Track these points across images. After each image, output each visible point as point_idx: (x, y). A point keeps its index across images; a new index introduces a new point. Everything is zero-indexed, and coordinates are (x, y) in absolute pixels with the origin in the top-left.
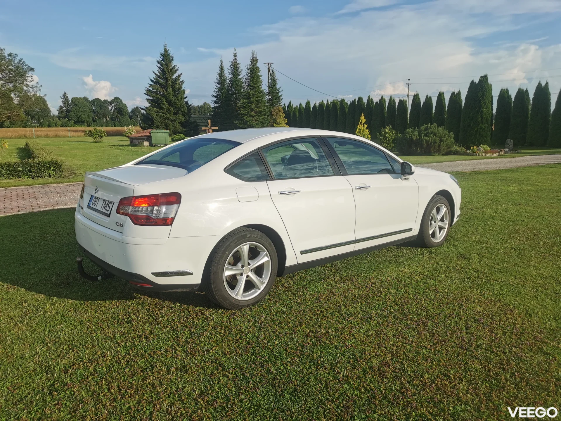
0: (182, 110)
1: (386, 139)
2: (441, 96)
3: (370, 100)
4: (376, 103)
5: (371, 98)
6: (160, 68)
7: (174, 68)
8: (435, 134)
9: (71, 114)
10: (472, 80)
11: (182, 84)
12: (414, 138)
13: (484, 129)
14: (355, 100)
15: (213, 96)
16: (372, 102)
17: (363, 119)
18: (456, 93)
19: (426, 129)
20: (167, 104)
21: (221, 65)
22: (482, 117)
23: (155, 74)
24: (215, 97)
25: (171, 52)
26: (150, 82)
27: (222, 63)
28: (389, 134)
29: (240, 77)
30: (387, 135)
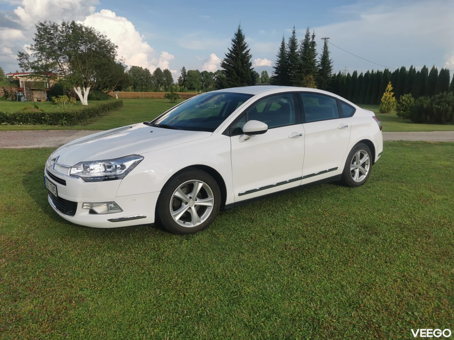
0: (247, 79)
1: (403, 107)
6: (234, 45)
7: (244, 45)
9: (187, 83)
11: (250, 58)
12: (425, 106)
15: (274, 67)
17: (390, 87)
19: (441, 97)
20: (236, 74)
21: (283, 42)
23: (229, 50)
24: (276, 68)
25: (243, 33)
26: (226, 56)
27: (283, 40)
28: (406, 102)
29: (296, 51)
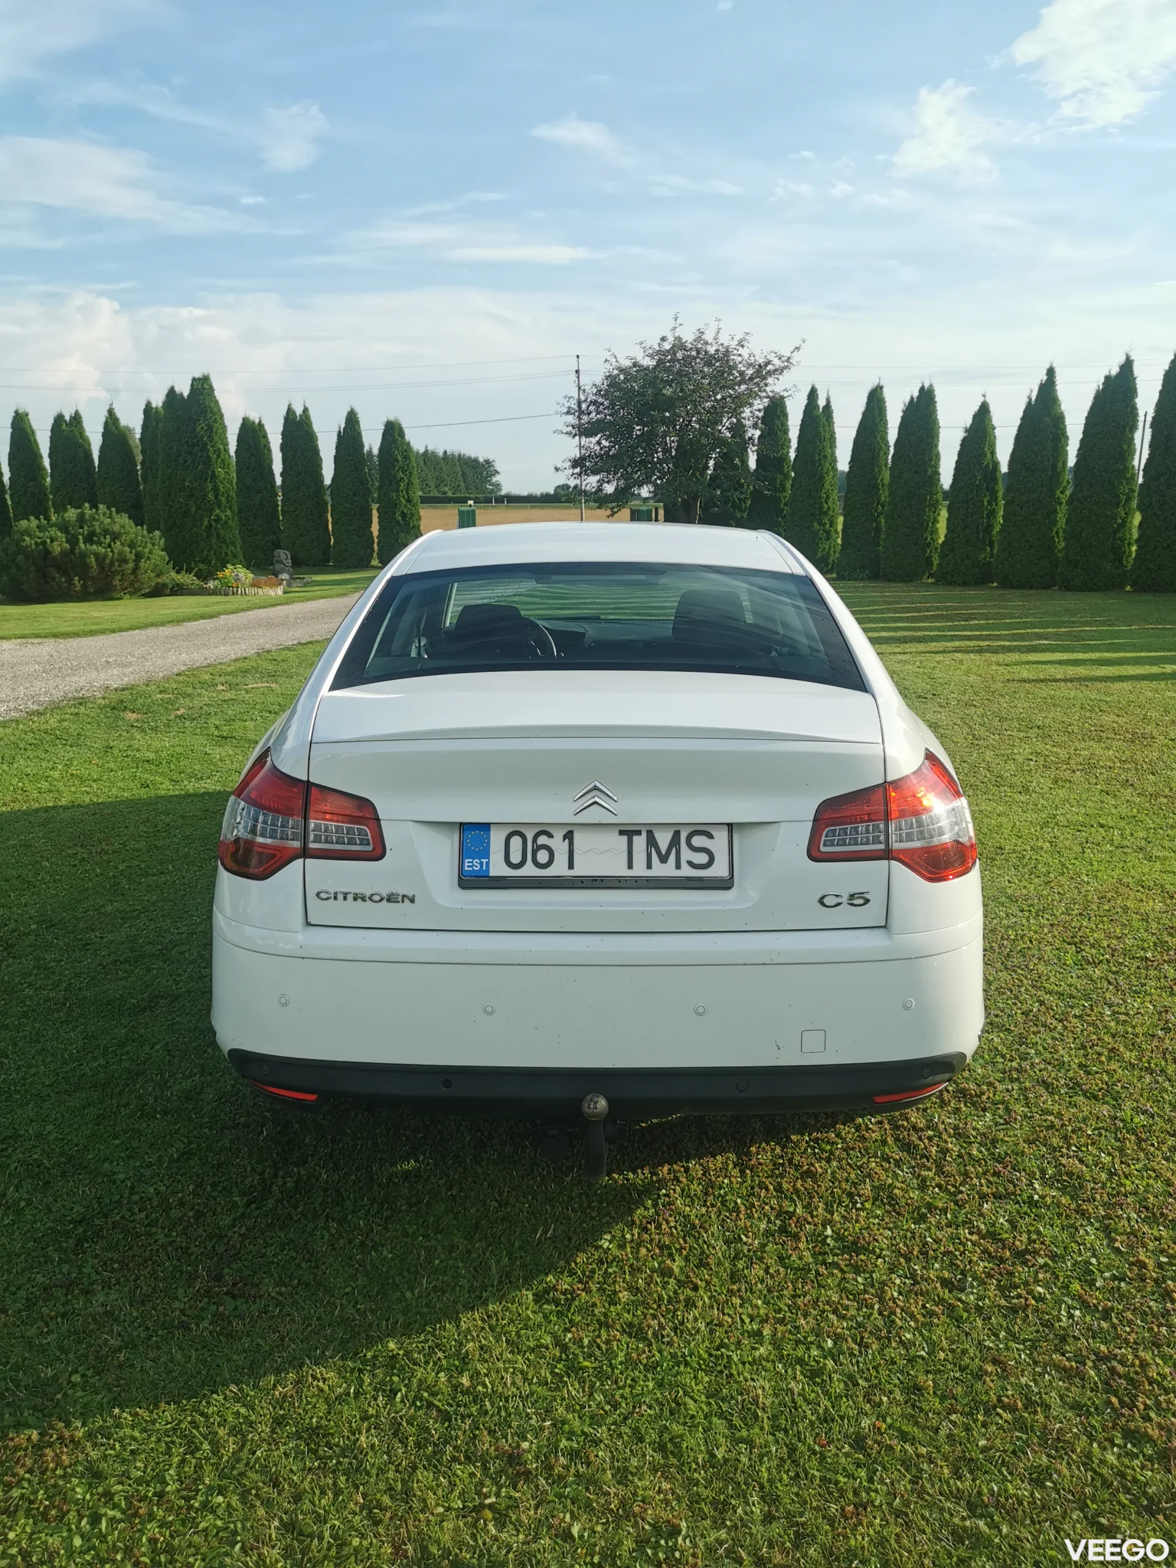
8: (116, 537)
10: (169, 387)
13: (226, 523)
18: (67, 418)
19: (81, 521)
22: (216, 490)
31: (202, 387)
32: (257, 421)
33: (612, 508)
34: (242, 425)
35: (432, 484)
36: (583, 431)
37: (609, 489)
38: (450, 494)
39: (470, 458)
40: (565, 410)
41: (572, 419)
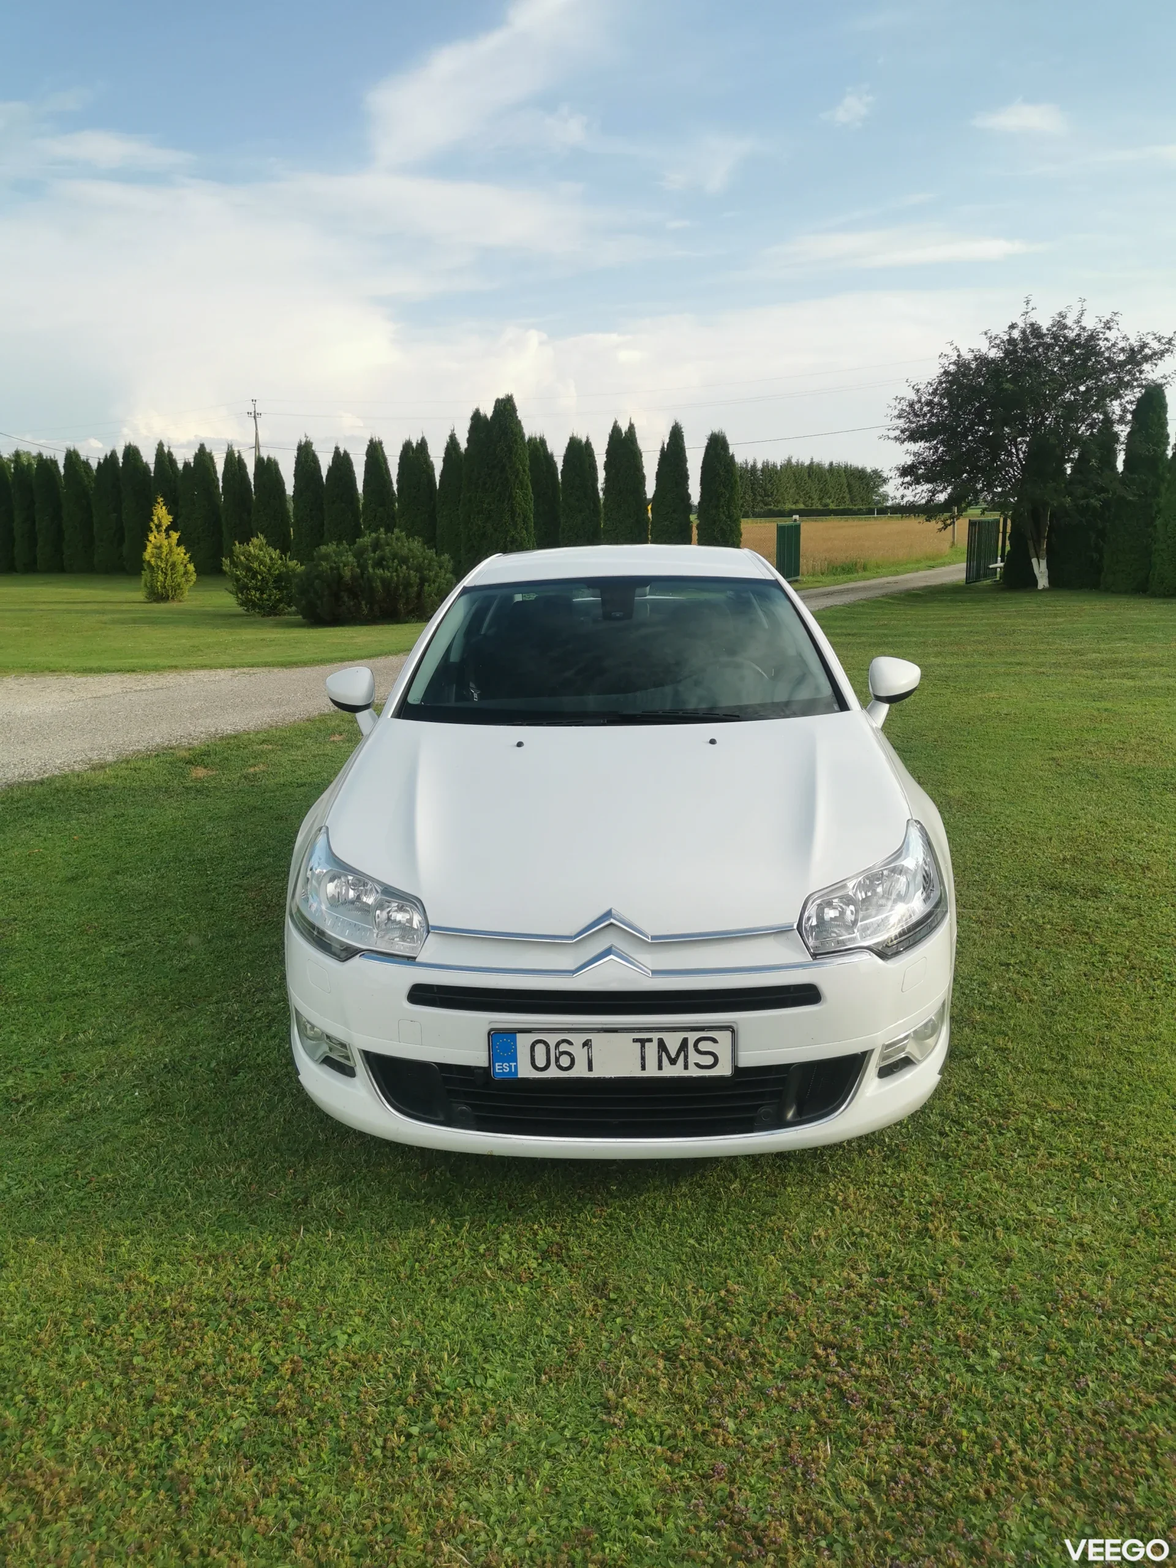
1: (254, 577)
2: (375, 452)
3: (164, 458)
4: (186, 465)
5: (166, 450)
8: (404, 561)
10: (474, 409)
12: (347, 573)
14: (113, 454)
16: (173, 462)
17: (162, 514)
18: (414, 445)
19: (376, 545)
22: (513, 511)
28: (262, 563)
30: (255, 565)
31: (506, 408)
32: (584, 440)
33: (944, 521)
34: (569, 444)
35: (816, 497)
36: (914, 436)
37: (942, 497)
38: (832, 506)
39: (857, 469)
40: (896, 413)
41: (901, 423)
